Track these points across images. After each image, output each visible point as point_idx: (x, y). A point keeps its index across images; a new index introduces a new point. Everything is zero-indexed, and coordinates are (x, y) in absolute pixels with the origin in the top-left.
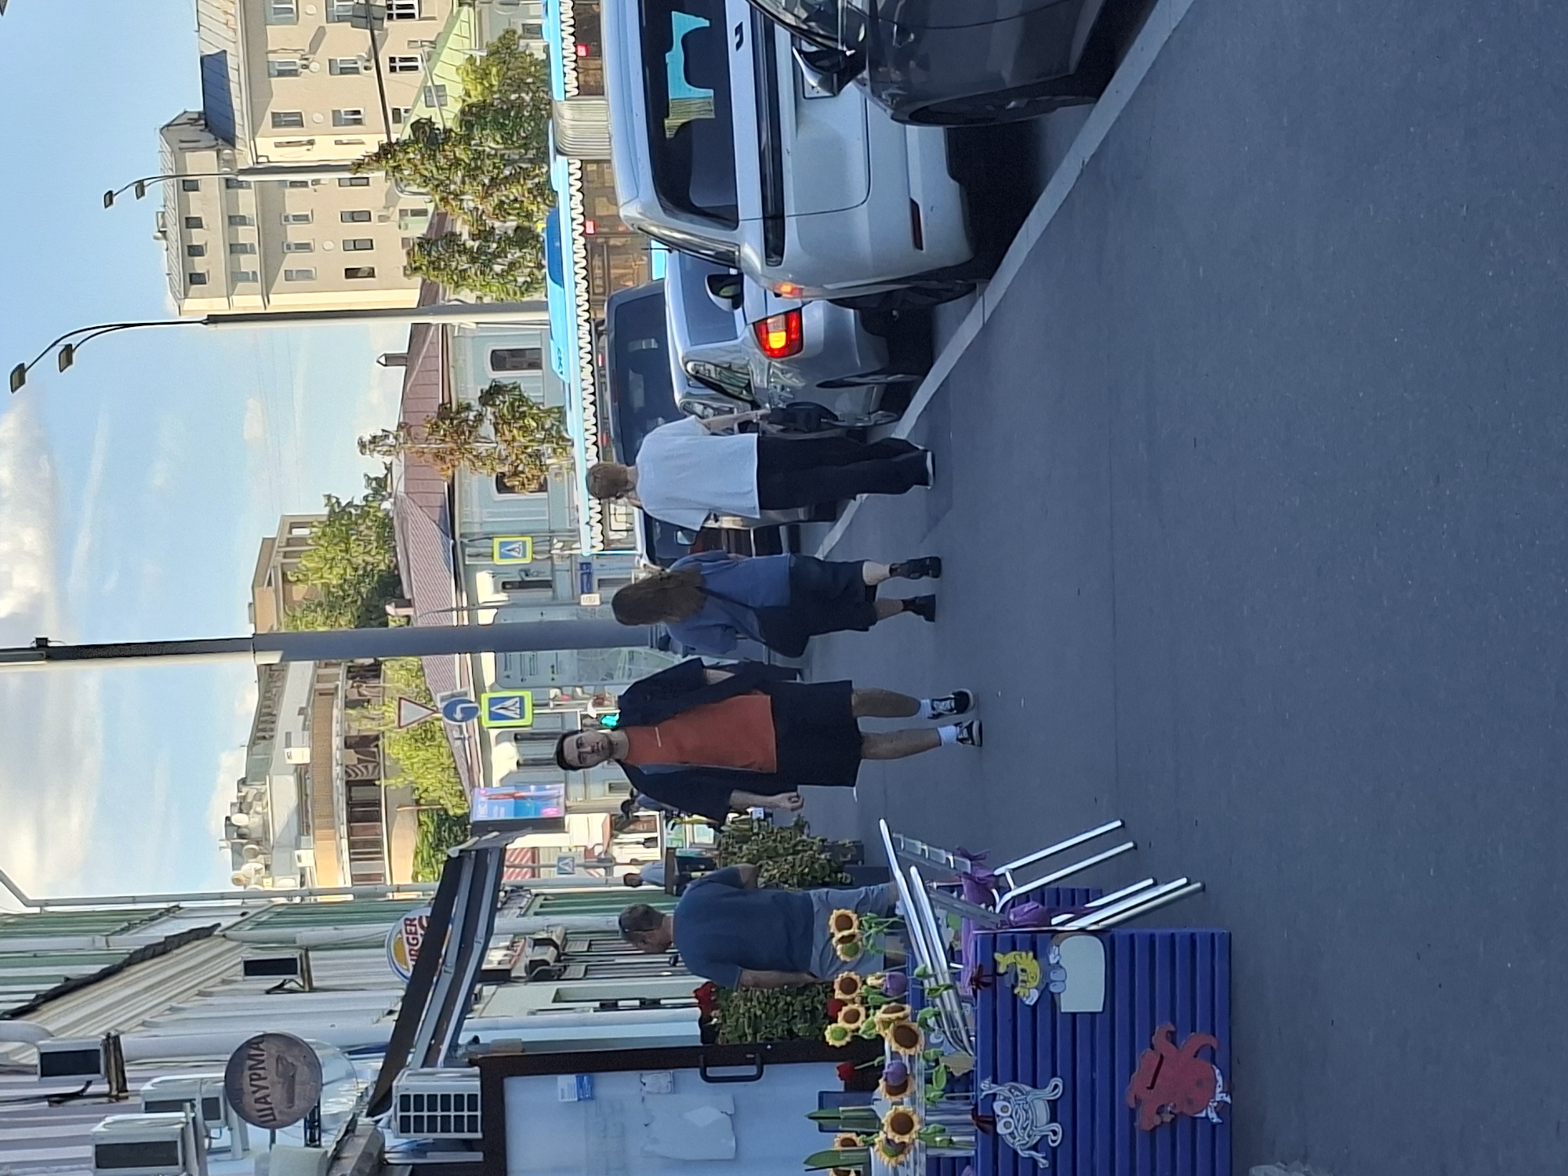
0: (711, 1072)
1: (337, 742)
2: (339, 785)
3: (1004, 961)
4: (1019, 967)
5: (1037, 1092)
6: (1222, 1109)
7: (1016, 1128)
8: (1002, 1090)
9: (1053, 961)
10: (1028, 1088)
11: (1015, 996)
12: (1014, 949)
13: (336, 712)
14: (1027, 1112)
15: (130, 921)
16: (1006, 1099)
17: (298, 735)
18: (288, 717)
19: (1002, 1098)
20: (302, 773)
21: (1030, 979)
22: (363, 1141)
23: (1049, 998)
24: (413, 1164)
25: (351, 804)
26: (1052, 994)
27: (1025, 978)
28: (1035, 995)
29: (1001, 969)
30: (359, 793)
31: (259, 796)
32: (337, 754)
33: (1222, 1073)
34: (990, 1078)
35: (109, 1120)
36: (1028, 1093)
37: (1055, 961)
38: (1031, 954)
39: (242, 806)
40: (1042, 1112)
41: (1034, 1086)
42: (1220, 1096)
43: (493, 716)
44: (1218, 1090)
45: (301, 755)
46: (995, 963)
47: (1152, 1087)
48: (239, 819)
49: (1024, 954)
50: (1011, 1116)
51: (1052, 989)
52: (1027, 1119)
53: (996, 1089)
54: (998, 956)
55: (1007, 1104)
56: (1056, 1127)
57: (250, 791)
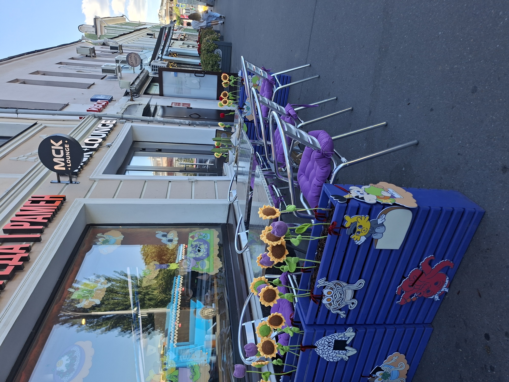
0: (196, 75)
1: (169, 7)
2: (169, 12)
3: (349, 220)
4: (358, 224)
5: (350, 286)
6: (443, 296)
7: (333, 301)
8: (331, 284)
9: (380, 222)
10: (345, 284)
11: (350, 239)
12: (357, 214)
13: (169, 4)
14: (341, 295)
15: (140, 24)
16: (332, 289)
17: (165, 6)
18: (164, 4)
19: (329, 288)
20: (165, 10)
21: (362, 231)
22: (144, 73)
23: (371, 241)
24: (153, 77)
25: (170, 14)
26: (373, 239)
27: (360, 230)
28: (363, 239)
29: (347, 225)
30: (171, 13)
31: (161, 12)
32: (169, 9)
33: (449, 279)
34: (325, 278)
35: (118, 56)
36: (344, 287)
37: (381, 222)
38: (367, 217)
39: (160, 13)
40: (349, 294)
41: (348, 283)
42: (445, 289)
43: (181, 7)
44: (445, 286)
45: (165, 8)
46: (344, 220)
47: (412, 286)
48: (159, 14)
49: (363, 217)
50: (332, 296)
51: (374, 237)
52: (340, 297)
53: (327, 283)
54: (347, 217)
55: (332, 291)
56: (355, 301)
57: (161, 11)
